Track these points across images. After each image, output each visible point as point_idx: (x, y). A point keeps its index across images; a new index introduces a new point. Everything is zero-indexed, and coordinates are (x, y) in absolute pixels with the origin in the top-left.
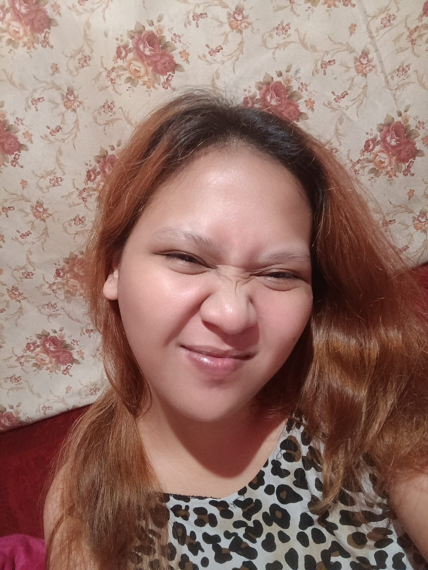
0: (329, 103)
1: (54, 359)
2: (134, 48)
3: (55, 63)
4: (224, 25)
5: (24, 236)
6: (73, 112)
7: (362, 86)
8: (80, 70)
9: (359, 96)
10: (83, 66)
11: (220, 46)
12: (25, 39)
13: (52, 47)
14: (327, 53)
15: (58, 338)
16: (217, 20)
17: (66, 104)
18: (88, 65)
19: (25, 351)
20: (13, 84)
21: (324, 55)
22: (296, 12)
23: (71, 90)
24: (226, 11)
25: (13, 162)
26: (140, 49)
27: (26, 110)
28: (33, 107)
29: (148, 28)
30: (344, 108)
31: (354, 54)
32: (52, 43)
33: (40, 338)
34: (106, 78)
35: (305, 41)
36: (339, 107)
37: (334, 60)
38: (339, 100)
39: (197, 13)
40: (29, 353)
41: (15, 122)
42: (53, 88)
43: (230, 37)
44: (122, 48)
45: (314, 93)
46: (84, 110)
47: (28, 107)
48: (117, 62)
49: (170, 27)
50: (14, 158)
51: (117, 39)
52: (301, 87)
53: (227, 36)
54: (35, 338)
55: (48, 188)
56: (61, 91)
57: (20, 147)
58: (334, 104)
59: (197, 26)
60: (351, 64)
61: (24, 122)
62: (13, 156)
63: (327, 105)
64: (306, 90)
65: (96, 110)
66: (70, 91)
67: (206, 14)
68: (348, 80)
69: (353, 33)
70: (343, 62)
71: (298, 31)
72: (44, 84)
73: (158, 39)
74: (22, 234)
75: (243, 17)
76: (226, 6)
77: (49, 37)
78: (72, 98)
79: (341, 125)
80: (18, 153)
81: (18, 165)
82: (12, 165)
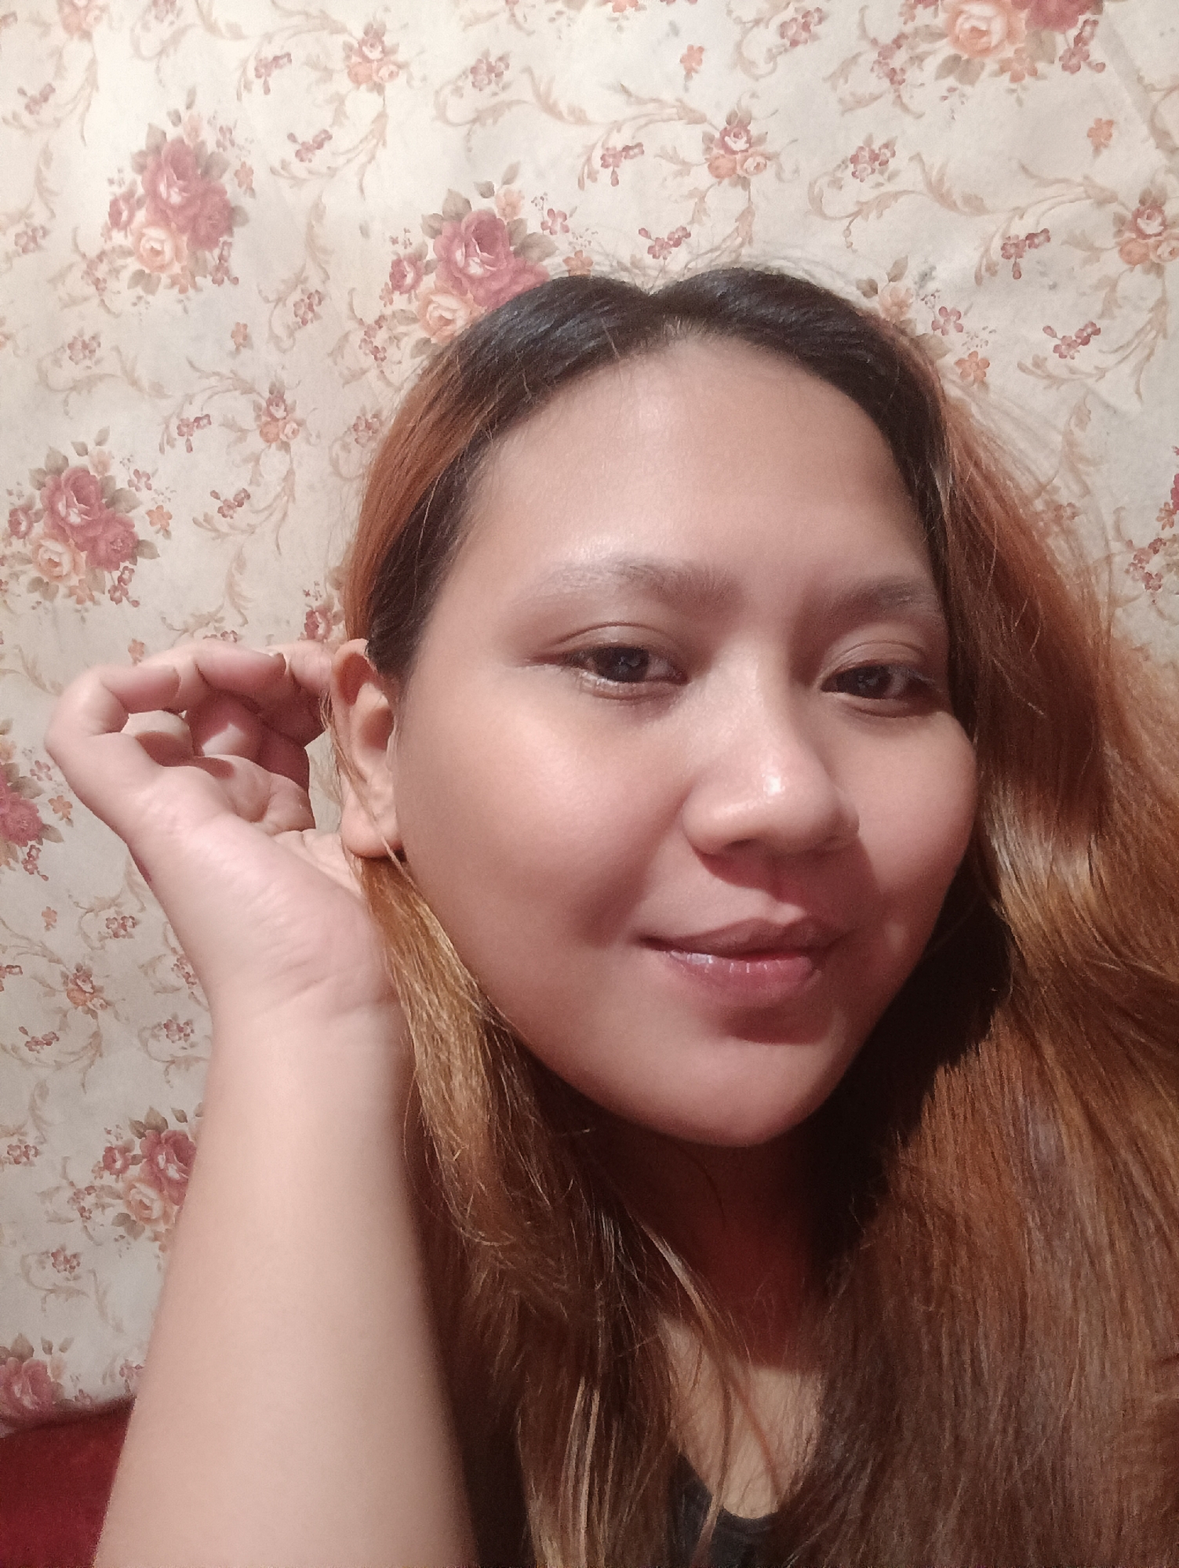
0: (1038, 363)
2: (440, 259)
3: (242, 322)
4: (693, 171)
6: (283, 452)
7: (1151, 303)
8: (298, 335)
9: (1138, 333)
10: (304, 322)
11: (684, 229)
12: (176, 269)
13: (235, 281)
14: (1020, 212)
16: (673, 158)
17: (265, 431)
18: (317, 317)
19: (98, 1172)
20: (134, 383)
21: (1010, 220)
22: (911, 107)
23: (278, 392)
24: (698, 130)
25: (115, 589)
26: (456, 263)
27: (162, 450)
28: (181, 442)
29: (479, 204)
30: (1090, 375)
31: (1114, 207)
32: (236, 271)
33: (140, 1135)
34: (360, 347)
35: (947, 185)
36: (1072, 371)
37: (1045, 231)
38: (1072, 352)
39: (615, 148)
40: (108, 1179)
41: (130, 483)
42: (236, 389)
43: (711, 200)
44: (405, 263)
45: (984, 335)
46: (308, 442)
47: (168, 443)
48: (391, 302)
49: (539, 194)
50: (120, 579)
51: (394, 241)
52: (942, 320)
53: (702, 198)
56: (254, 396)
57: (135, 548)
58: (1054, 363)
59: (615, 182)
60: (1107, 240)
61: (153, 482)
62: (116, 574)
63: (1030, 367)
64: (960, 329)
65: (335, 441)
66: (277, 396)
67: (639, 145)
68: (1097, 287)
69: (1106, 146)
70: (1078, 232)
71: (921, 160)
72: (213, 381)
73: (506, 230)
75: (749, 141)
76: (697, 119)
77: (229, 256)
78: (280, 413)
79: (1083, 429)
80: (131, 566)
81: (128, 599)
82: (112, 599)
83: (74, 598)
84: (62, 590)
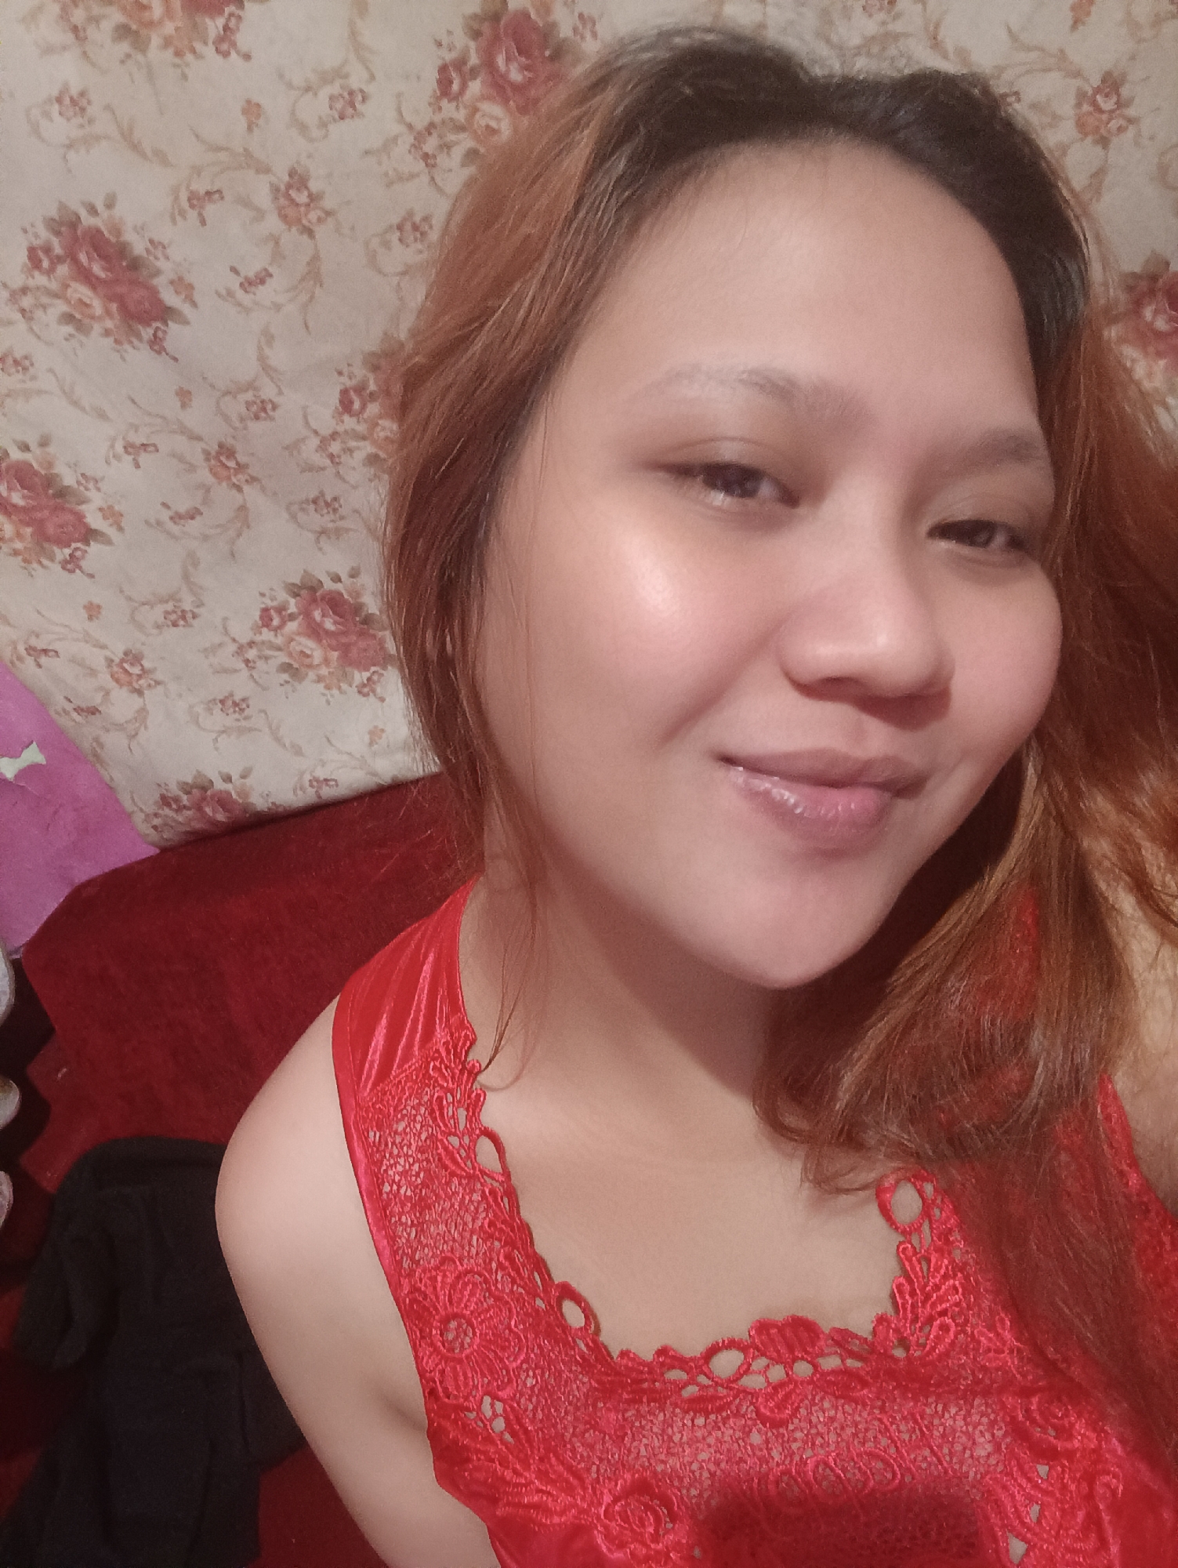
1: (336, 654)
5: (250, 284)
15: (346, 596)
19: (257, 630)
25: (220, 40)
33: (296, 595)
40: (267, 635)
50: (226, 28)
54: (282, 596)
55: (323, 124)
62: (220, 22)
74: (246, 278)
80: (238, 12)
81: (238, 53)
82: (217, 51)
83: (171, 51)
84: (155, 41)
